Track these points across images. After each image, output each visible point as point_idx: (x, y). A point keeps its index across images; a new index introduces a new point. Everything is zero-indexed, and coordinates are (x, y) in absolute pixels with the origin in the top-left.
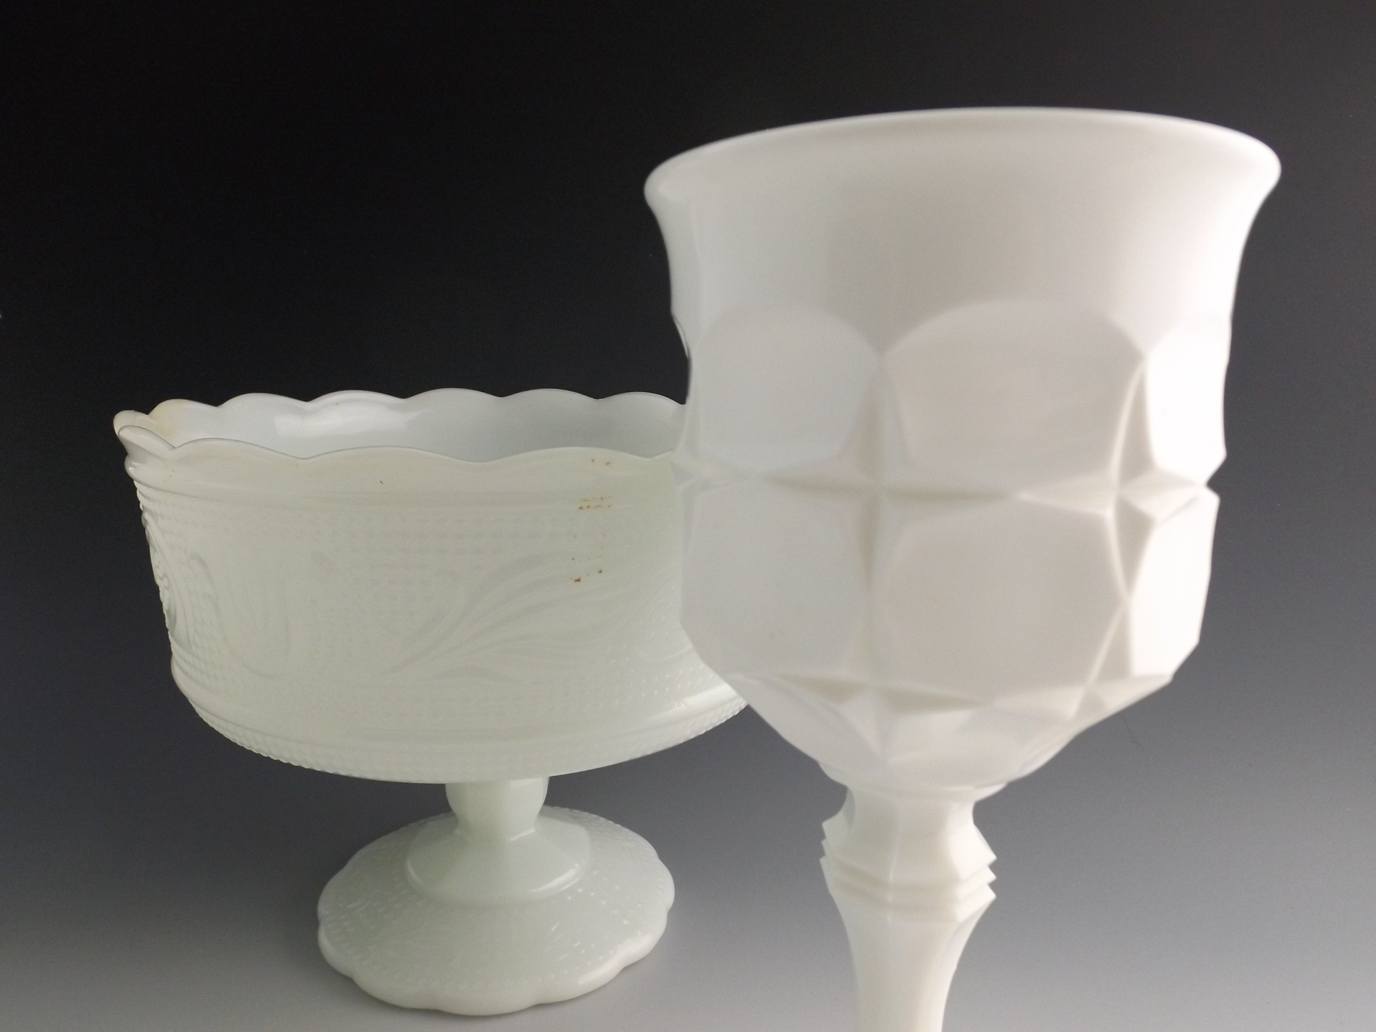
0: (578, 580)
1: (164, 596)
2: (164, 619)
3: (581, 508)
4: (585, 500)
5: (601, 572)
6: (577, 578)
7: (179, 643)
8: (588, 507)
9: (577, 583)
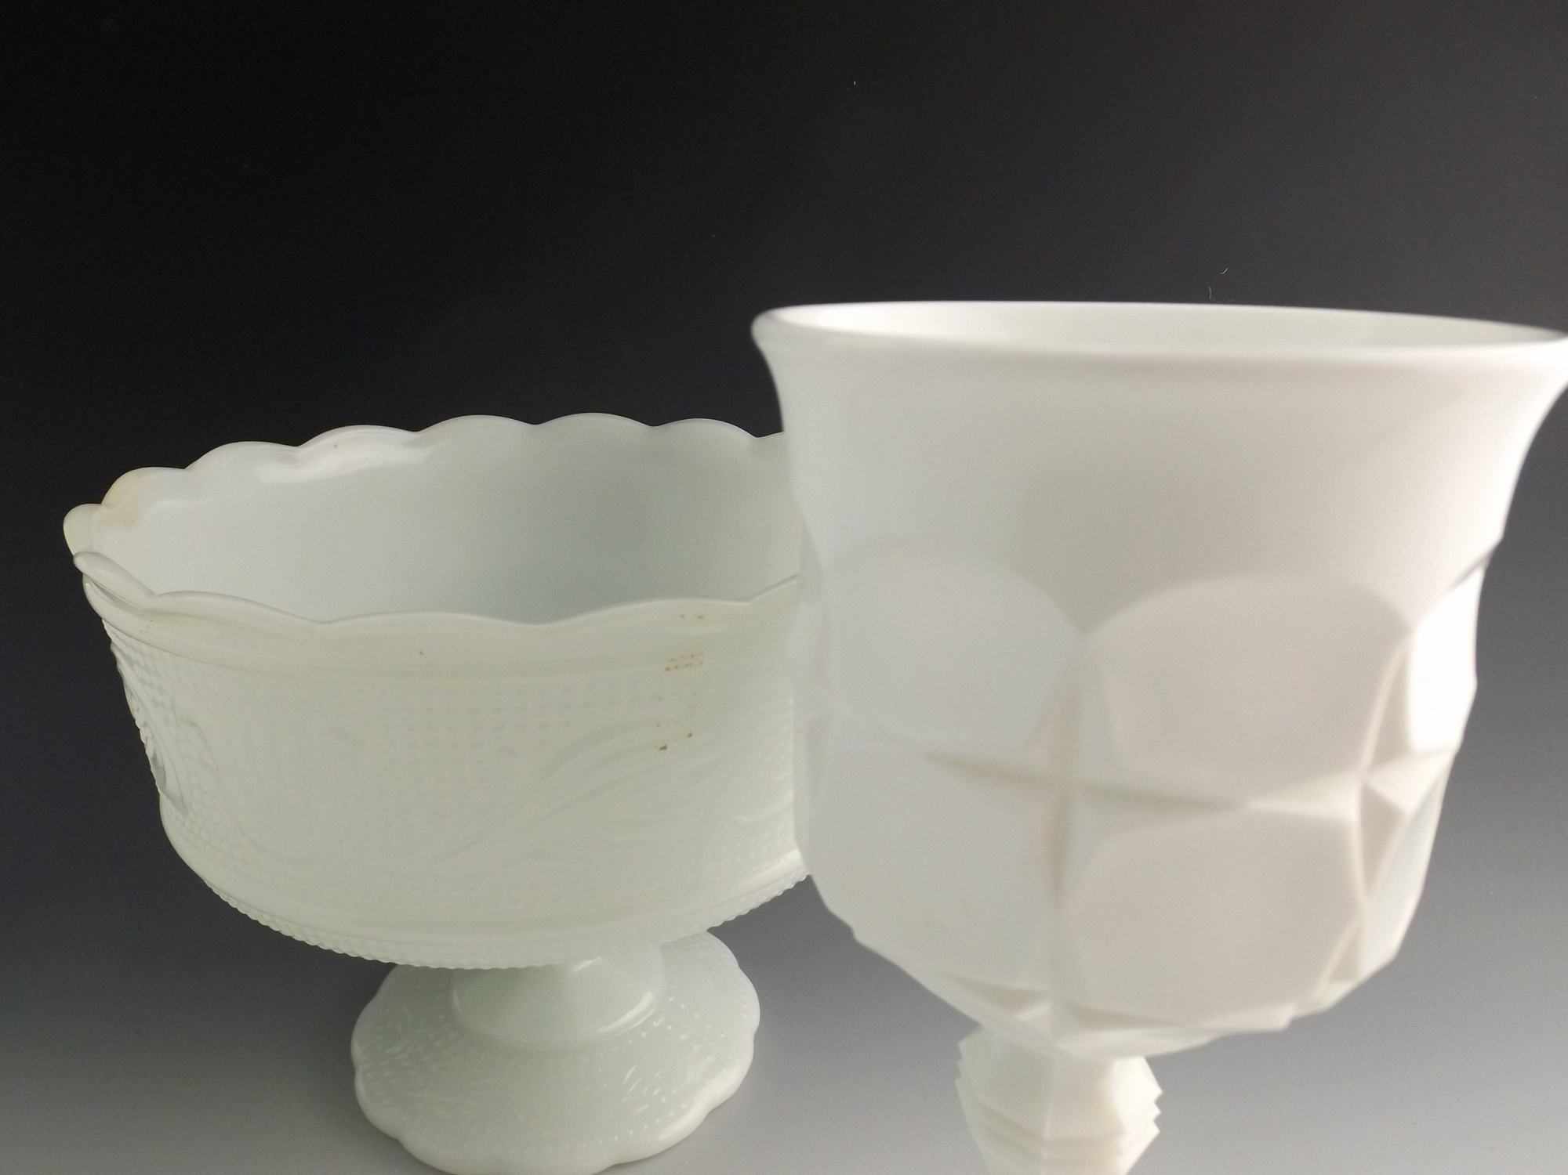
0: (664, 748)
1: (144, 735)
2: (150, 767)
3: (667, 669)
4: (673, 660)
5: (690, 735)
6: (662, 745)
7: (169, 796)
8: (676, 667)
9: (663, 752)
